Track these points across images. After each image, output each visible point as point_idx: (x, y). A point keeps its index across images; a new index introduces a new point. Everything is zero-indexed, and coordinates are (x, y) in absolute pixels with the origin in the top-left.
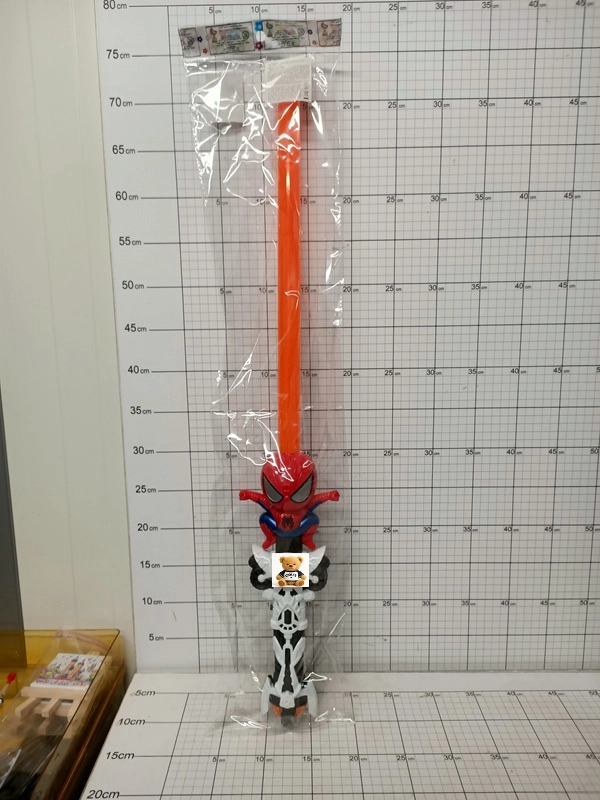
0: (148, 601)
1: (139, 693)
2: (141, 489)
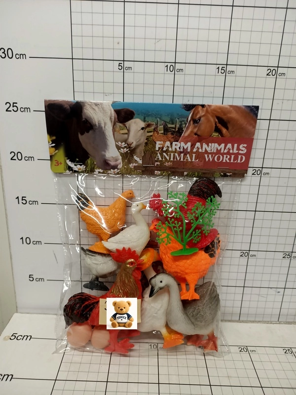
0: (26, 240)
1: (14, 337)
2: (12, 107)
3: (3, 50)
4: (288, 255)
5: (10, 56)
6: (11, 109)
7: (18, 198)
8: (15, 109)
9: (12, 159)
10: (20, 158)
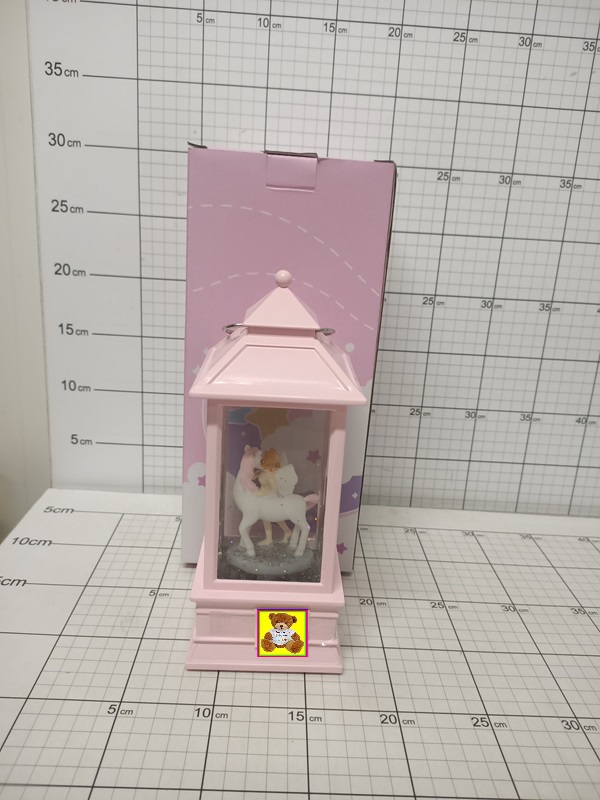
3: (52, 136)
4: (417, 411)
5: (61, 143)
6: (58, 208)
7: (61, 325)
8: (64, 208)
9: (56, 273)
10: (67, 272)
